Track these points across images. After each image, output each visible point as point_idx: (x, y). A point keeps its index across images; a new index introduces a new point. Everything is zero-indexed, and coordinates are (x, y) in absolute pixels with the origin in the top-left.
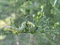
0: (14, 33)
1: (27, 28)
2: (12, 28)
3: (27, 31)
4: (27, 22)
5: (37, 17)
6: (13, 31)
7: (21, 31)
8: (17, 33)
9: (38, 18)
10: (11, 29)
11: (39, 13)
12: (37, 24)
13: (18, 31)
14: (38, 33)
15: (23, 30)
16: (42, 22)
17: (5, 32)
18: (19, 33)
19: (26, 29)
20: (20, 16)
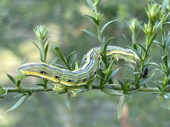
0: (57, 88)
1: (106, 72)
2: (48, 70)
3: (108, 84)
4: (106, 47)
5: (146, 25)
6: (52, 79)
7: (84, 80)
8: (66, 89)
9: (149, 30)
10: (42, 72)
11: (153, 9)
12: (147, 56)
13: (69, 81)
14: (150, 91)
15: (92, 77)
16: (164, 47)
17: (19, 82)
18: (76, 87)
19: (103, 75)
20: (76, 34)
